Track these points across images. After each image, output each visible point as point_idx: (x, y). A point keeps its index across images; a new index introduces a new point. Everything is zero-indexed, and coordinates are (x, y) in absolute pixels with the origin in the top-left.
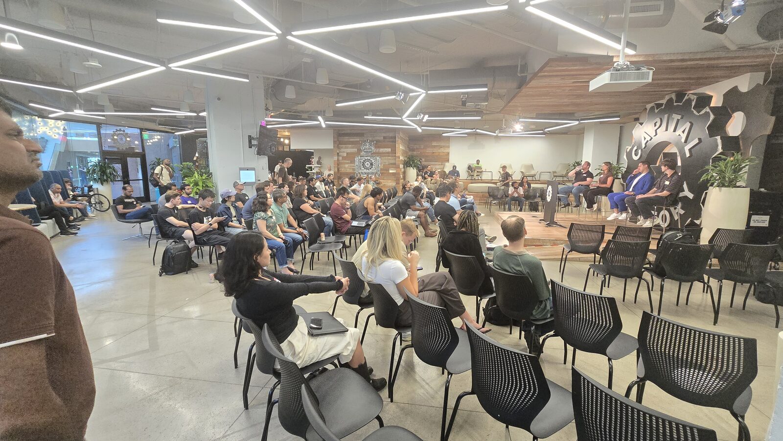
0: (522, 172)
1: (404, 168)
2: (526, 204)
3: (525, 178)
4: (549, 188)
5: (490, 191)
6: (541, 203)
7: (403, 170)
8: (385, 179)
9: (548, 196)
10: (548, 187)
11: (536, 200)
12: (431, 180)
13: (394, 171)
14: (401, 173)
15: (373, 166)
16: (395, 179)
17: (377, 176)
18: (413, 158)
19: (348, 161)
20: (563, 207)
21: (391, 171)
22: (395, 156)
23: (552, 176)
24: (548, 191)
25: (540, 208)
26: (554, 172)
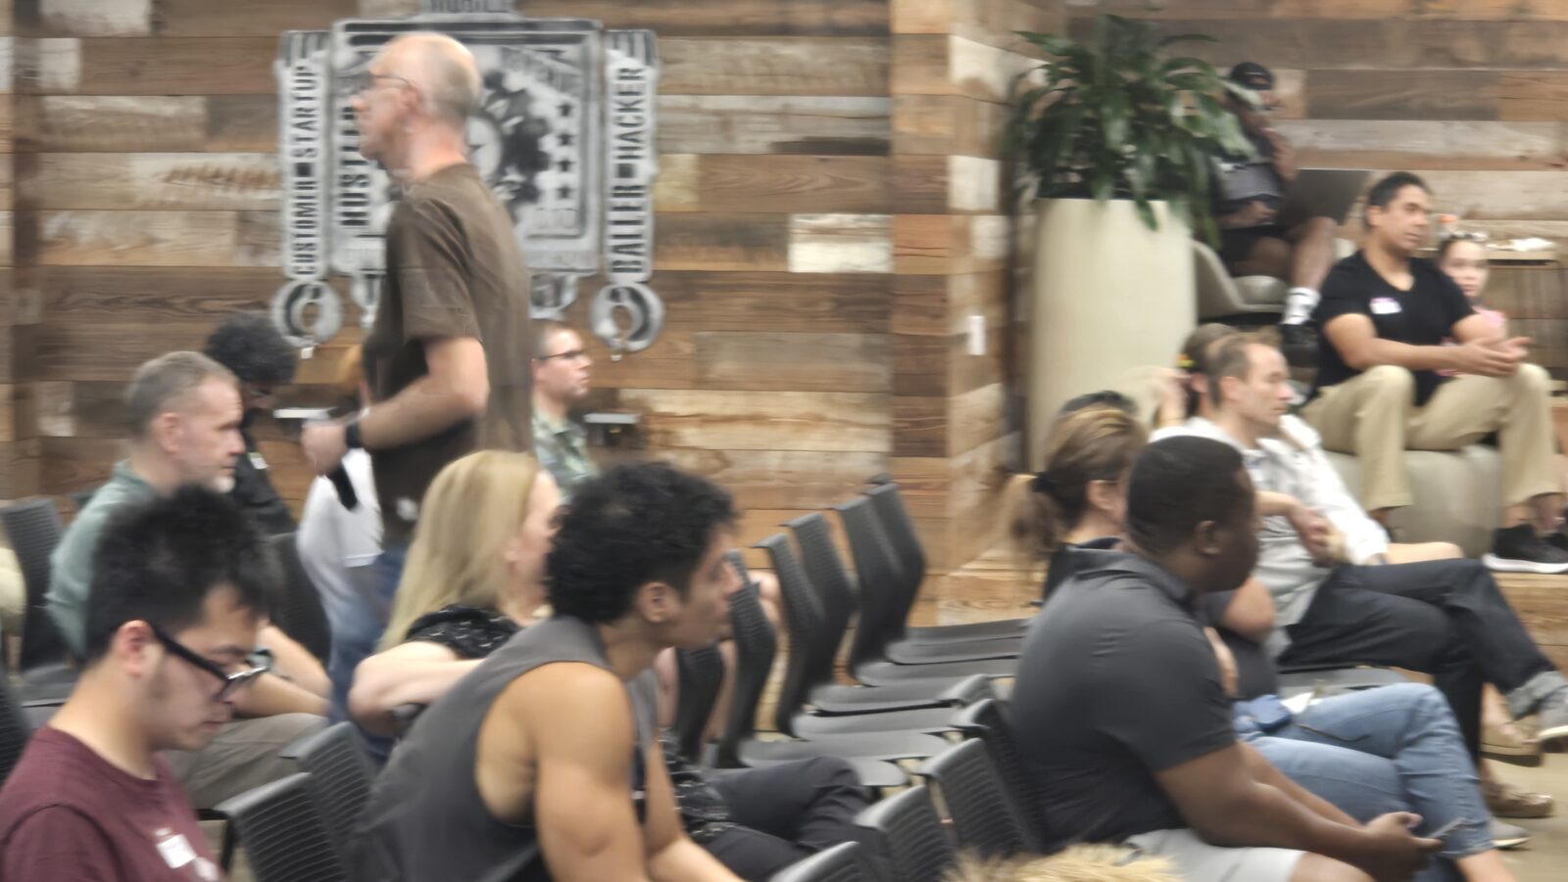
1: (1008, 203)
7: (987, 235)
8: (725, 366)
12: (1426, 384)
13: (867, 257)
14: (965, 285)
15: (548, 180)
16: (880, 373)
17: (606, 328)
18: (1139, 60)
19: (168, 108)
21: (810, 257)
22: (881, 33)
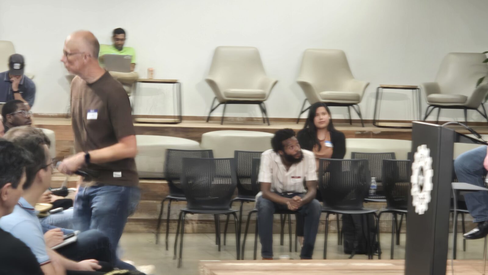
0: (305, 86)
2: (327, 223)
3: (321, 110)
4: (417, 156)
5: (178, 167)
6: (386, 219)
9: (415, 190)
10: (414, 150)
11: (368, 208)
20: (474, 236)
23: (425, 105)
24: (416, 167)
25: (385, 240)
26: (432, 89)
